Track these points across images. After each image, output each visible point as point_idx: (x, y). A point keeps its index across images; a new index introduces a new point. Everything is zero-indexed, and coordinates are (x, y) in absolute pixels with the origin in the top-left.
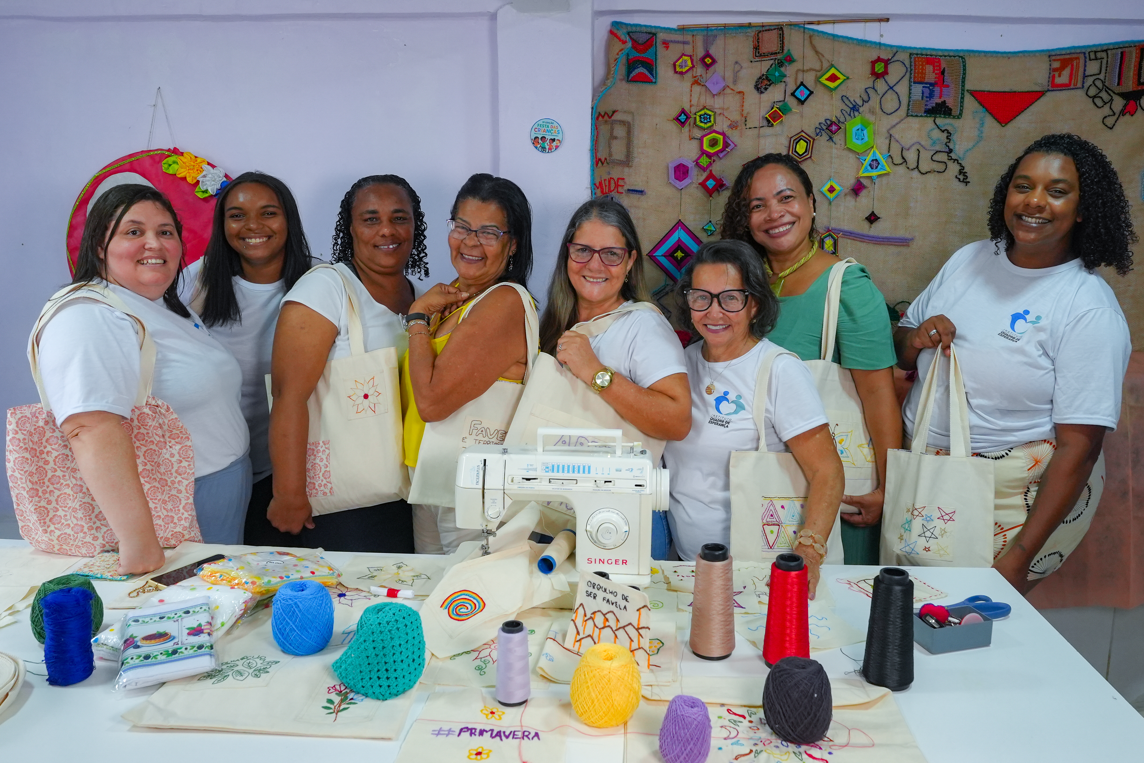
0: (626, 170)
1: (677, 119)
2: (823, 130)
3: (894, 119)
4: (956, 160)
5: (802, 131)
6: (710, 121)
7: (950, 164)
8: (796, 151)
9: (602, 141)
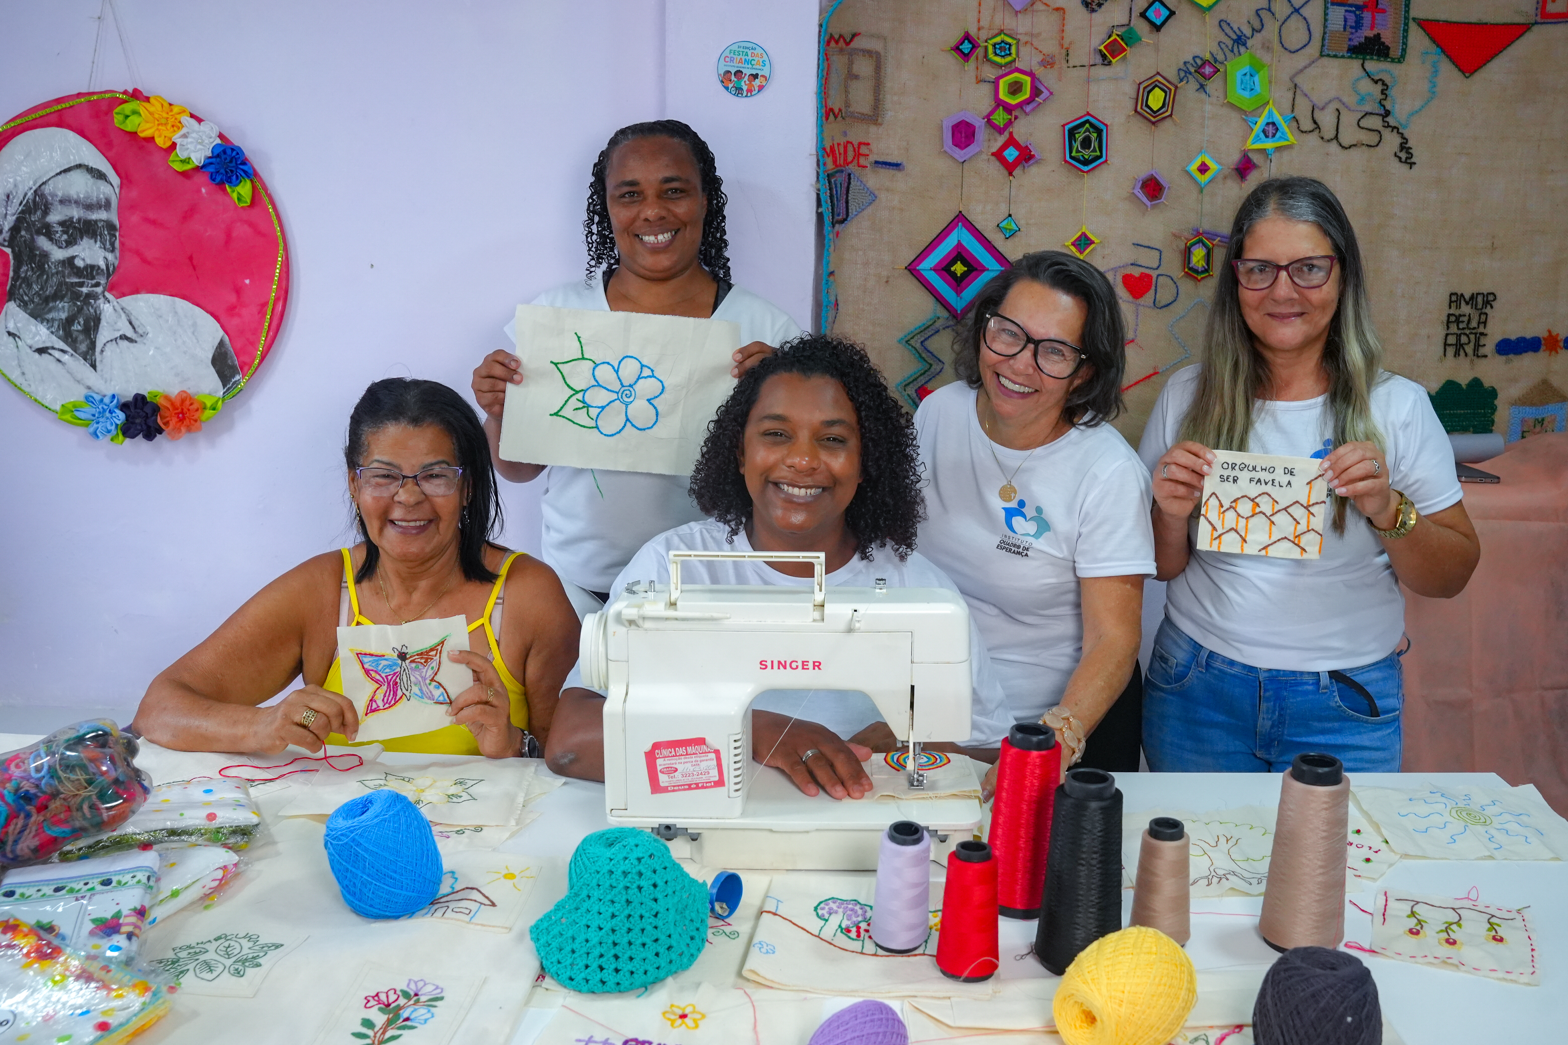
0: (873, 129)
1: (957, 49)
2: (1190, 73)
3: (1300, 60)
4: (1395, 127)
5: (1158, 73)
6: (1010, 54)
7: (1386, 133)
8: (1147, 106)
9: (835, 80)
